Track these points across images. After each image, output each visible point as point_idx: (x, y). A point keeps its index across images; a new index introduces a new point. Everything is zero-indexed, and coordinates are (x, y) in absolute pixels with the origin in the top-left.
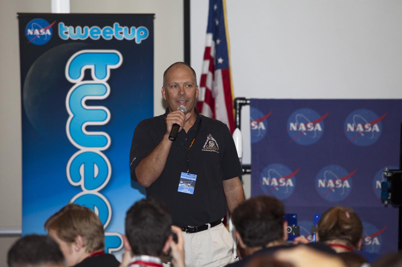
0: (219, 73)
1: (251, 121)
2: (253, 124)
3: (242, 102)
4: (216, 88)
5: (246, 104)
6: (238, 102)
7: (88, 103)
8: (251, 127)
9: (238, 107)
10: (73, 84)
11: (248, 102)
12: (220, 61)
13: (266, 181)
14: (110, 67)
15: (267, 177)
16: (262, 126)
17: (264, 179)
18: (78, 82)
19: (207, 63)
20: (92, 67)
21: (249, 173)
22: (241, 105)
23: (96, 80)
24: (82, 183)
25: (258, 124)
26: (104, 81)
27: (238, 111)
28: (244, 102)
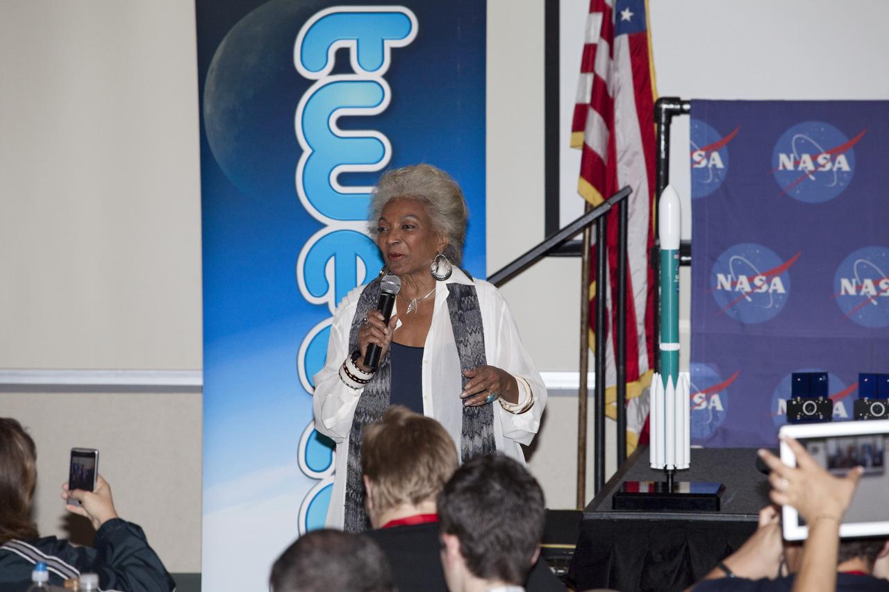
0: (622, 42)
1: (693, 151)
2: (696, 157)
3: (671, 106)
4: (616, 76)
5: (682, 111)
6: (664, 106)
7: (344, 123)
8: (693, 162)
9: (663, 119)
10: (312, 82)
11: (686, 107)
12: (627, 15)
13: (723, 281)
14: (390, 44)
15: (726, 273)
16: (717, 160)
17: (721, 277)
18: (322, 77)
19: (598, 18)
20: (351, 44)
21: (687, 264)
22: (670, 113)
23: (361, 74)
24: (329, 298)
25: (708, 157)
26: (377, 76)
27: (663, 128)
28: (678, 107)
